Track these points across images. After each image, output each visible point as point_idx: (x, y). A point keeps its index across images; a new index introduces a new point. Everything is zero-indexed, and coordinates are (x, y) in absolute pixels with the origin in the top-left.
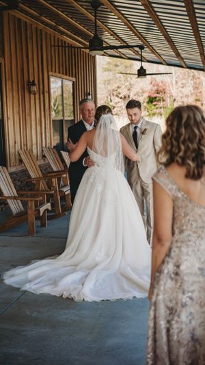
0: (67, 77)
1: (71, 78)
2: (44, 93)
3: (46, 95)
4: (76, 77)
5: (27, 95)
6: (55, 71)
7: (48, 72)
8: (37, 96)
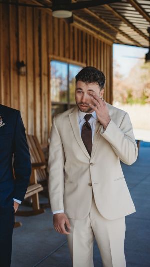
0: (76, 62)
1: (80, 63)
2: (40, 75)
3: (45, 78)
4: (87, 62)
5: (13, 75)
6: (59, 55)
7: (48, 54)
8: (30, 78)
